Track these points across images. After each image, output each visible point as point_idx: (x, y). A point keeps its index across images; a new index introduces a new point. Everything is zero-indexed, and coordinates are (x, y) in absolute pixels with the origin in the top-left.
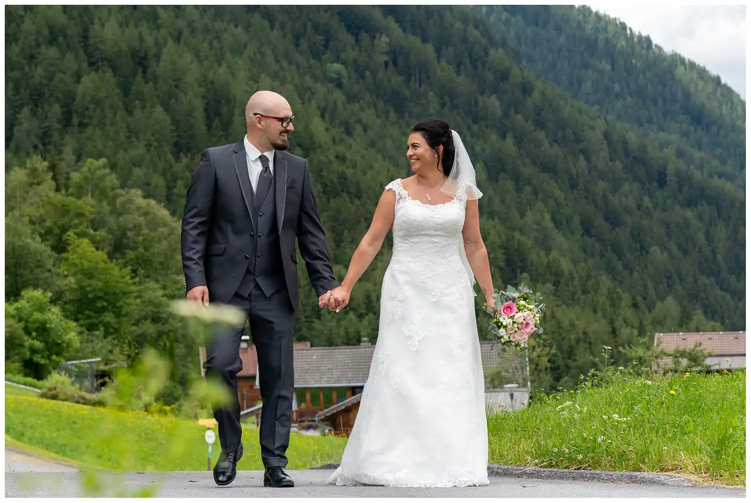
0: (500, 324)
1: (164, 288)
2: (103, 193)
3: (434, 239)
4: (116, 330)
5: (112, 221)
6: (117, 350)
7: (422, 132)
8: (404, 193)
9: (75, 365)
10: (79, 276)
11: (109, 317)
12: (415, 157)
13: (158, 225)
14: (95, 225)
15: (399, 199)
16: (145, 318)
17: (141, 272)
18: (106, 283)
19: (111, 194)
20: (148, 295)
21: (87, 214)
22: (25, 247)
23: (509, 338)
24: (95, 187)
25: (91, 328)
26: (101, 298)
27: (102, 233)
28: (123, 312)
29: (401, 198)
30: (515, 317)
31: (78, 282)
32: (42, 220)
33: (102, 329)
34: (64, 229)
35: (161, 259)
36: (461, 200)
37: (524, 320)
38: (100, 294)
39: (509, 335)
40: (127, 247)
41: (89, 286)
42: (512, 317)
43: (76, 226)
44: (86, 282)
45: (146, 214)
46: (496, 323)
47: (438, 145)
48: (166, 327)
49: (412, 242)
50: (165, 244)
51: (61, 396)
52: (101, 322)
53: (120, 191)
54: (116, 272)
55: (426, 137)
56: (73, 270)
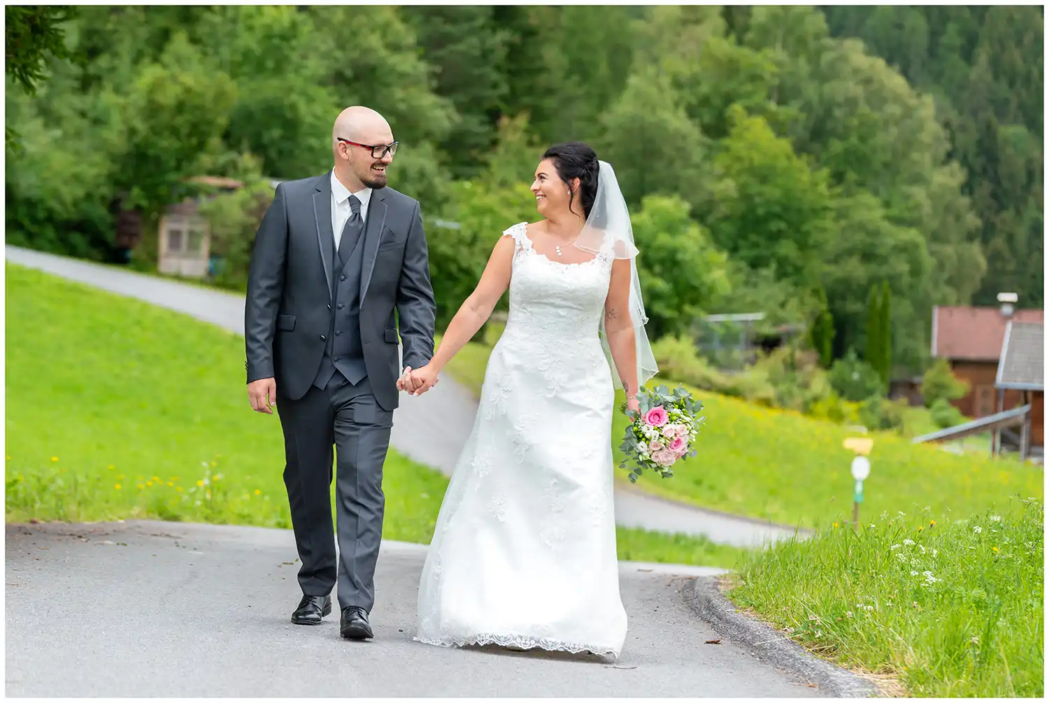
0: (641, 436)
1: (887, 204)
2: (801, 42)
3: (562, 312)
4: (798, 270)
5: (811, 90)
6: (793, 303)
7: (554, 159)
8: (527, 243)
9: (722, 324)
10: (744, 178)
11: (787, 248)
12: (540, 193)
13: (884, 101)
14: (783, 95)
15: (520, 250)
16: (850, 252)
17: (851, 176)
18: (788, 192)
19: (812, 45)
20: (860, 215)
21: (767, 76)
22: (661, 126)
23: (650, 456)
24: (789, 31)
25: (755, 264)
26: (779, 217)
27: (790, 111)
28: (811, 241)
29: (521, 249)
30: (664, 429)
31: (742, 188)
32: (694, 82)
33: (774, 266)
34: (729, 99)
35: (888, 157)
36: (605, 260)
37: (675, 435)
38: (777, 209)
39: (651, 452)
40: (833, 133)
41: (760, 194)
42: (659, 429)
43: (749, 95)
44: (755, 188)
45: (868, 81)
46: (636, 432)
47: (573, 178)
48: (884, 270)
49: (530, 312)
50: (894, 131)
51: (675, 375)
52: (774, 255)
53: (828, 42)
54: (806, 177)
55: (558, 166)
56: (737, 166)
